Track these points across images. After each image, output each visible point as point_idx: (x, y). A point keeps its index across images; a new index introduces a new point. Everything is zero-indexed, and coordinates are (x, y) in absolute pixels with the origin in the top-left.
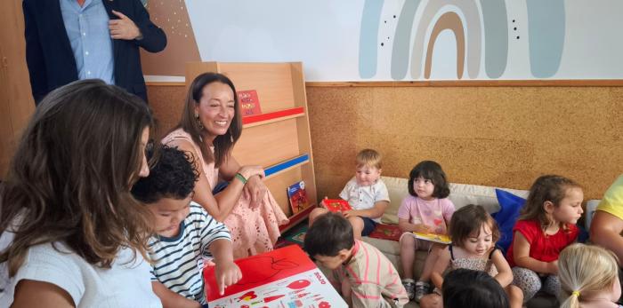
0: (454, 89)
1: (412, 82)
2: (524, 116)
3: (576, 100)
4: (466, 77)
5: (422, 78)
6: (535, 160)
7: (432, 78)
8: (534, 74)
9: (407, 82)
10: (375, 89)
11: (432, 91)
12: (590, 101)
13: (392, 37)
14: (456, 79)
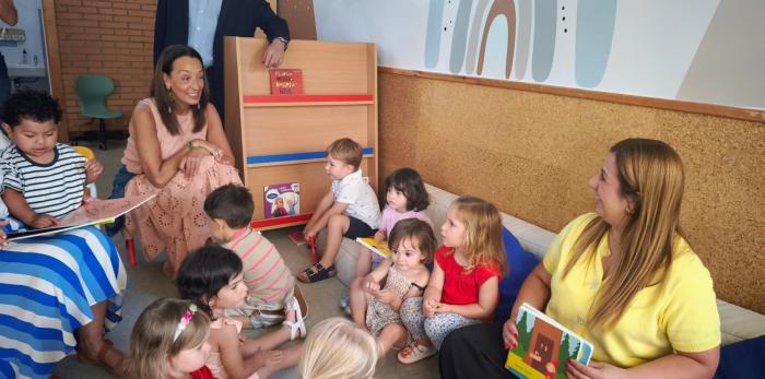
0: (502, 91)
1: (464, 78)
2: (563, 136)
3: (618, 122)
4: (513, 78)
5: (474, 75)
6: (569, 196)
7: (484, 76)
8: (579, 81)
9: (459, 77)
10: (436, 83)
11: (482, 90)
12: (634, 126)
13: (454, 22)
14: (504, 79)
